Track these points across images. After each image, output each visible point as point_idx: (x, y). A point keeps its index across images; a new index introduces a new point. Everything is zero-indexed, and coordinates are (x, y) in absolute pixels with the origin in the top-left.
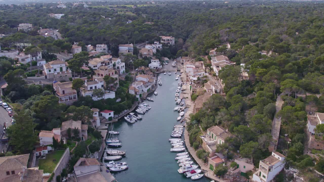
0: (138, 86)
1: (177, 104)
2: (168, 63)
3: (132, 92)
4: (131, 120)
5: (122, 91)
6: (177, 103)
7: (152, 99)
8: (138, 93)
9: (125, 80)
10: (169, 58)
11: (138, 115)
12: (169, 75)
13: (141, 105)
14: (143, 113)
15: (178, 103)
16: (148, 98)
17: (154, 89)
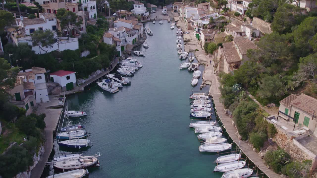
0: (118, 32)
1: (182, 59)
2: (156, 11)
3: (108, 41)
4: (110, 86)
5: (91, 40)
6: (182, 57)
7: (141, 54)
8: (118, 44)
9: (97, 25)
10: (157, 5)
11: (123, 78)
12: (160, 24)
13: (126, 62)
14: (131, 74)
15: (184, 58)
16: (135, 52)
17: (142, 41)
